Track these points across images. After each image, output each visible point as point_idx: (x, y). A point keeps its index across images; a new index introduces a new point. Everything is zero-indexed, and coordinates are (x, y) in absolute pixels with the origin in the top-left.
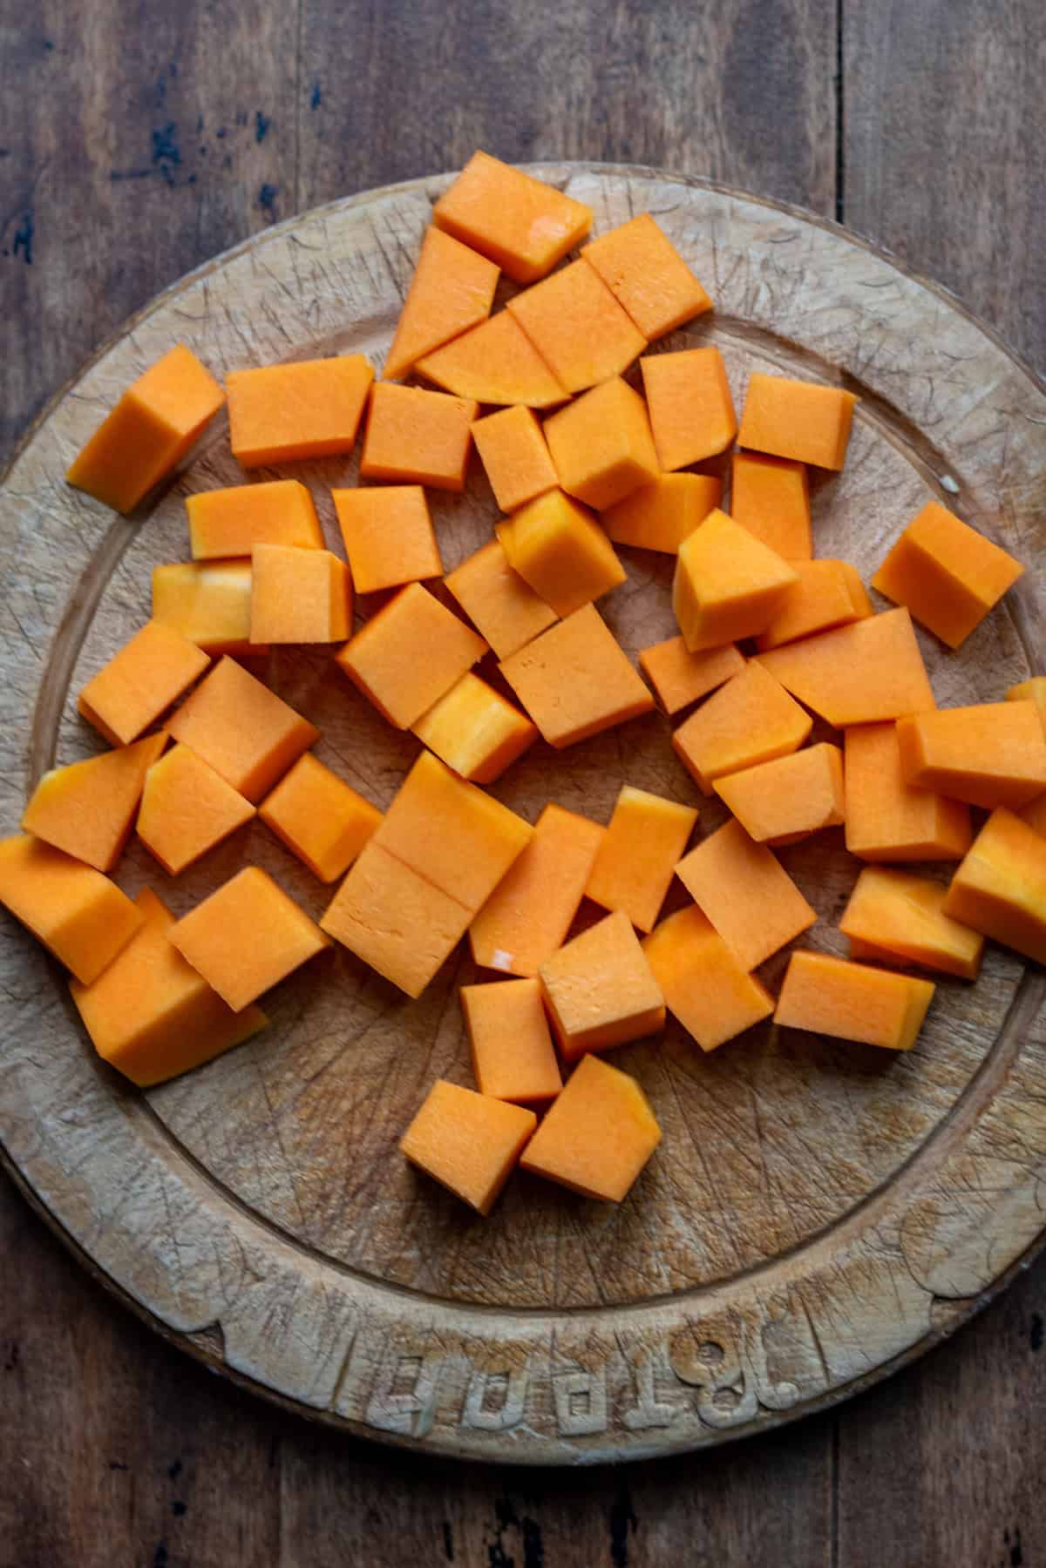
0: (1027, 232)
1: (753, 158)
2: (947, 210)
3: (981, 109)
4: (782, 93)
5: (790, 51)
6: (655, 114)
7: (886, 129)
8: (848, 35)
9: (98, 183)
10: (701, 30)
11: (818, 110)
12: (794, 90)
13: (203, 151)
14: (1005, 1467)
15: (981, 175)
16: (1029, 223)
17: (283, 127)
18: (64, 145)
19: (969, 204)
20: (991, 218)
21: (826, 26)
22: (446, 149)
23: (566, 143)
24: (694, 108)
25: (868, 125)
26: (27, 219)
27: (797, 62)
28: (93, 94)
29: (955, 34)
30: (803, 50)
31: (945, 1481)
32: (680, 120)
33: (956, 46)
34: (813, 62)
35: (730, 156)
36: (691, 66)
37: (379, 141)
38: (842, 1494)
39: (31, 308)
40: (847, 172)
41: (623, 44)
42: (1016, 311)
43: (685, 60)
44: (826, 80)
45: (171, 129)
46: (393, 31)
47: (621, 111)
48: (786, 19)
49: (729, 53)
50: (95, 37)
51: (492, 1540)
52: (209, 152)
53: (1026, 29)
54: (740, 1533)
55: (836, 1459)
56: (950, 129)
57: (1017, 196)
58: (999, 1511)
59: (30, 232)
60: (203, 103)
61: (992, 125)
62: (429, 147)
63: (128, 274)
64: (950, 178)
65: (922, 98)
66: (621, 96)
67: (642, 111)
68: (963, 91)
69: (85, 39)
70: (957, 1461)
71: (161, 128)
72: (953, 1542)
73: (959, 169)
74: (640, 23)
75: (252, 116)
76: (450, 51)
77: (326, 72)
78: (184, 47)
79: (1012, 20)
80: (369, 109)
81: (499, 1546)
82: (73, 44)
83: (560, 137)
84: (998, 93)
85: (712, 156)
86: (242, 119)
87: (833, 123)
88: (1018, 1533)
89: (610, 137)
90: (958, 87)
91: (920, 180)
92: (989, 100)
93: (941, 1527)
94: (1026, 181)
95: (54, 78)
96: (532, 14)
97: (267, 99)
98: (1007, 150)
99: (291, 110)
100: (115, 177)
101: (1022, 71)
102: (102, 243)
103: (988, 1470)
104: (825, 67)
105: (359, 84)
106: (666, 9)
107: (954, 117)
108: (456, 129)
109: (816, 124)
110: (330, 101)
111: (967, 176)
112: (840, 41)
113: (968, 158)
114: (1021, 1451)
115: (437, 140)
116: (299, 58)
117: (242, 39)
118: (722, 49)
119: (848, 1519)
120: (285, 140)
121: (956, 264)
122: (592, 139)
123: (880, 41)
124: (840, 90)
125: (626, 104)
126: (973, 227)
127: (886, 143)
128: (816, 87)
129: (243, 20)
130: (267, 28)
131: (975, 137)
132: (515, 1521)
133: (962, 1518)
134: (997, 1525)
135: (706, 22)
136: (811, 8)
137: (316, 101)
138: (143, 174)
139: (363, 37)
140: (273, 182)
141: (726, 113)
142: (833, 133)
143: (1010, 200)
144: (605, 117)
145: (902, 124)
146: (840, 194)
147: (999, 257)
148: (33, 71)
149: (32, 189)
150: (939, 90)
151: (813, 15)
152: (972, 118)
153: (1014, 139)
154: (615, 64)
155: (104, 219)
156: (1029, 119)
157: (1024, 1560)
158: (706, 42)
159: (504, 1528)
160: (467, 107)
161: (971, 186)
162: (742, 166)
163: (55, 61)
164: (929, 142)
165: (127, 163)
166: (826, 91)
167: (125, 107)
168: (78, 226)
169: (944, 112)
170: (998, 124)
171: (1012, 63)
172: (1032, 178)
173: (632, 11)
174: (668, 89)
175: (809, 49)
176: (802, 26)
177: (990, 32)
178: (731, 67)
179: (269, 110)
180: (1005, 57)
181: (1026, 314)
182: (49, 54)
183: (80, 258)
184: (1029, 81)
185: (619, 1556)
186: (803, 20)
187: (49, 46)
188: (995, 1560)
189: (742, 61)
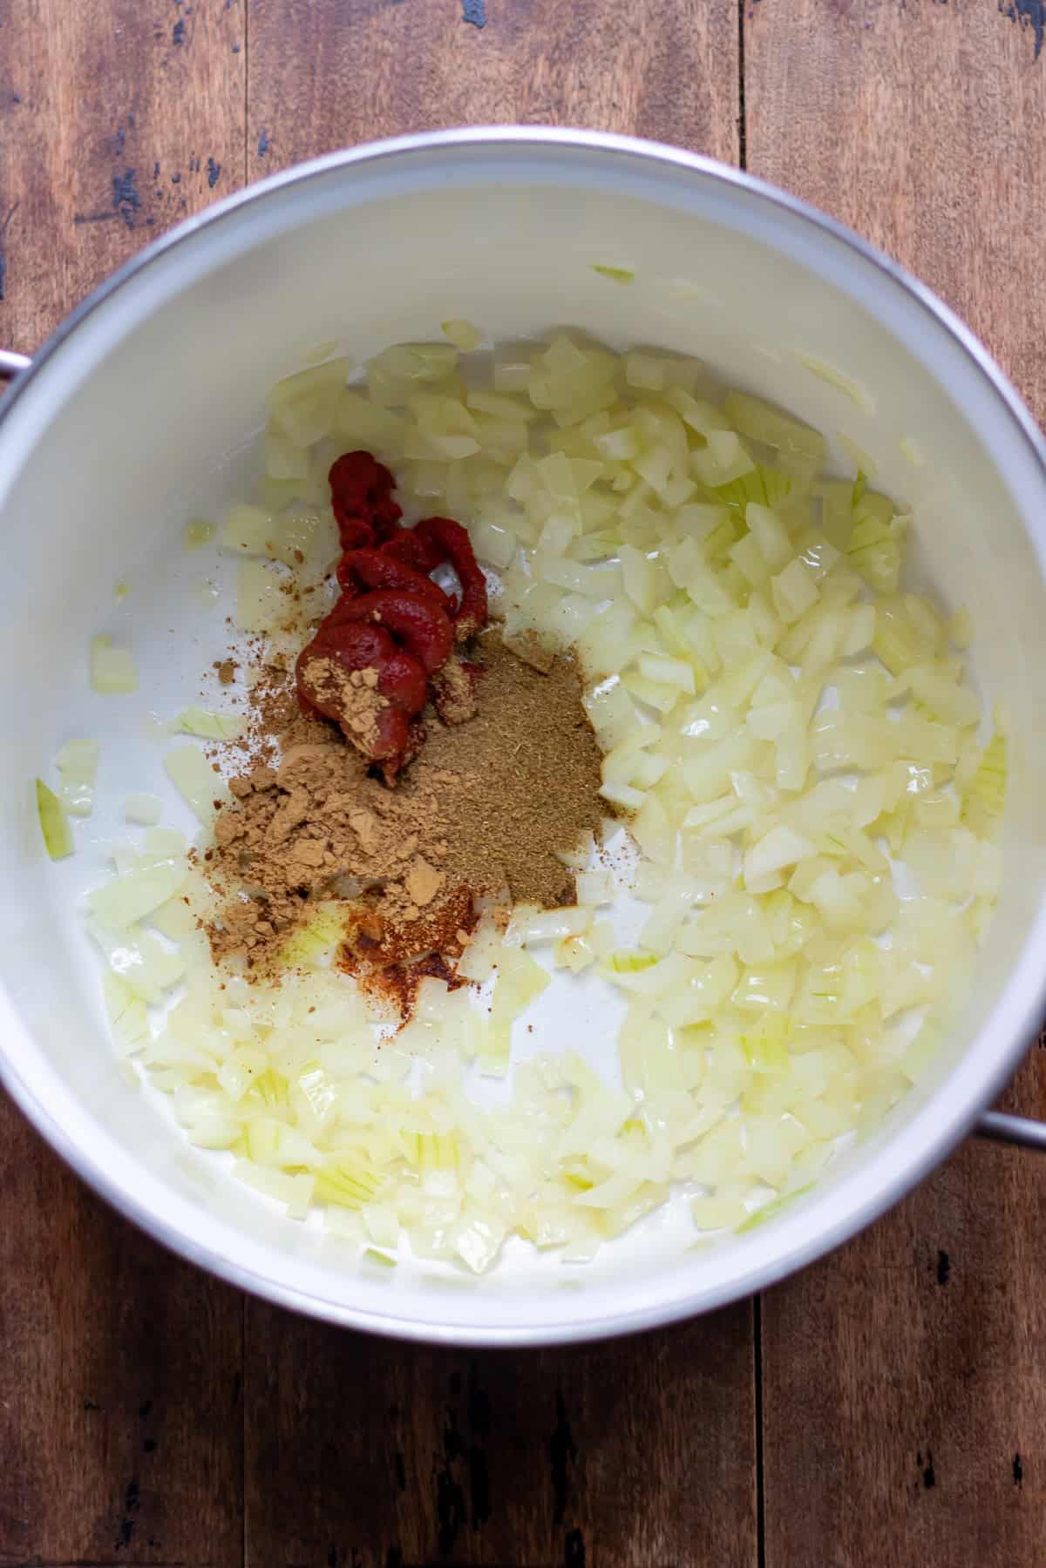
0: (916, 258)
3: (872, 146)
4: (689, 135)
5: (697, 97)
7: (785, 166)
8: (750, 81)
9: (63, 225)
10: (614, 78)
11: (723, 149)
12: (700, 132)
13: (160, 194)
14: (917, 1393)
15: (872, 205)
17: (233, 171)
18: (32, 190)
19: (863, 232)
21: (728, 73)
25: (769, 164)
27: (703, 107)
28: (58, 143)
29: (848, 78)
30: (708, 95)
31: (860, 1408)
33: (848, 89)
34: (717, 105)
36: (606, 112)
38: (765, 1421)
41: (543, 93)
43: (601, 107)
44: (729, 122)
45: (130, 175)
46: (333, 82)
48: (692, 67)
49: (640, 100)
50: (58, 92)
51: (441, 1468)
52: (166, 196)
53: (912, 71)
54: (672, 1458)
56: (843, 166)
57: (906, 225)
58: (913, 1435)
60: (159, 151)
61: (882, 160)
64: (845, 209)
65: (818, 136)
68: (855, 130)
69: (50, 93)
70: (872, 1389)
71: (121, 175)
72: (870, 1465)
73: (853, 202)
74: (559, 73)
75: (204, 163)
76: (385, 100)
77: (272, 120)
78: (141, 101)
79: (899, 65)
81: (447, 1475)
82: (38, 98)
84: (887, 132)
86: (194, 166)
88: (930, 1456)
90: (850, 127)
92: (879, 137)
93: (858, 1452)
94: (914, 211)
95: (22, 129)
96: (460, 66)
97: (218, 147)
98: (897, 184)
99: (240, 157)
100: (79, 219)
101: (909, 110)
102: (68, 281)
103: (901, 1398)
104: (728, 111)
105: (303, 133)
106: (583, 60)
107: (847, 154)
110: (275, 148)
111: (860, 207)
112: (742, 86)
113: (860, 190)
114: (931, 1379)
116: (247, 109)
117: (194, 89)
118: (635, 95)
119: (771, 1444)
123: (779, 86)
124: (742, 131)
128: (721, 129)
129: (194, 74)
130: (217, 79)
131: (867, 172)
132: (462, 1452)
133: (878, 1443)
134: (911, 1449)
135: (619, 72)
136: (714, 56)
137: (263, 149)
138: (105, 216)
139: (304, 88)
143: (899, 229)
145: (799, 161)
148: (1, 123)
149: (3, 231)
150: (833, 130)
151: (717, 62)
152: (864, 155)
153: (903, 173)
154: (536, 111)
155: (69, 258)
156: (916, 154)
157: (937, 1482)
158: (619, 90)
159: (452, 1457)
161: (864, 216)
163: (22, 113)
164: (824, 177)
165: (90, 205)
166: (729, 133)
167: (87, 155)
168: (45, 266)
169: (838, 150)
170: (888, 161)
171: (900, 104)
172: (920, 210)
173: (552, 63)
175: (713, 92)
176: (707, 73)
177: (879, 76)
178: (644, 112)
179: (218, 159)
180: (894, 99)
182: (16, 108)
183: (48, 293)
184: (916, 119)
185: (561, 1483)
186: (708, 68)
187: (16, 100)
188: (909, 1482)
189: (652, 107)
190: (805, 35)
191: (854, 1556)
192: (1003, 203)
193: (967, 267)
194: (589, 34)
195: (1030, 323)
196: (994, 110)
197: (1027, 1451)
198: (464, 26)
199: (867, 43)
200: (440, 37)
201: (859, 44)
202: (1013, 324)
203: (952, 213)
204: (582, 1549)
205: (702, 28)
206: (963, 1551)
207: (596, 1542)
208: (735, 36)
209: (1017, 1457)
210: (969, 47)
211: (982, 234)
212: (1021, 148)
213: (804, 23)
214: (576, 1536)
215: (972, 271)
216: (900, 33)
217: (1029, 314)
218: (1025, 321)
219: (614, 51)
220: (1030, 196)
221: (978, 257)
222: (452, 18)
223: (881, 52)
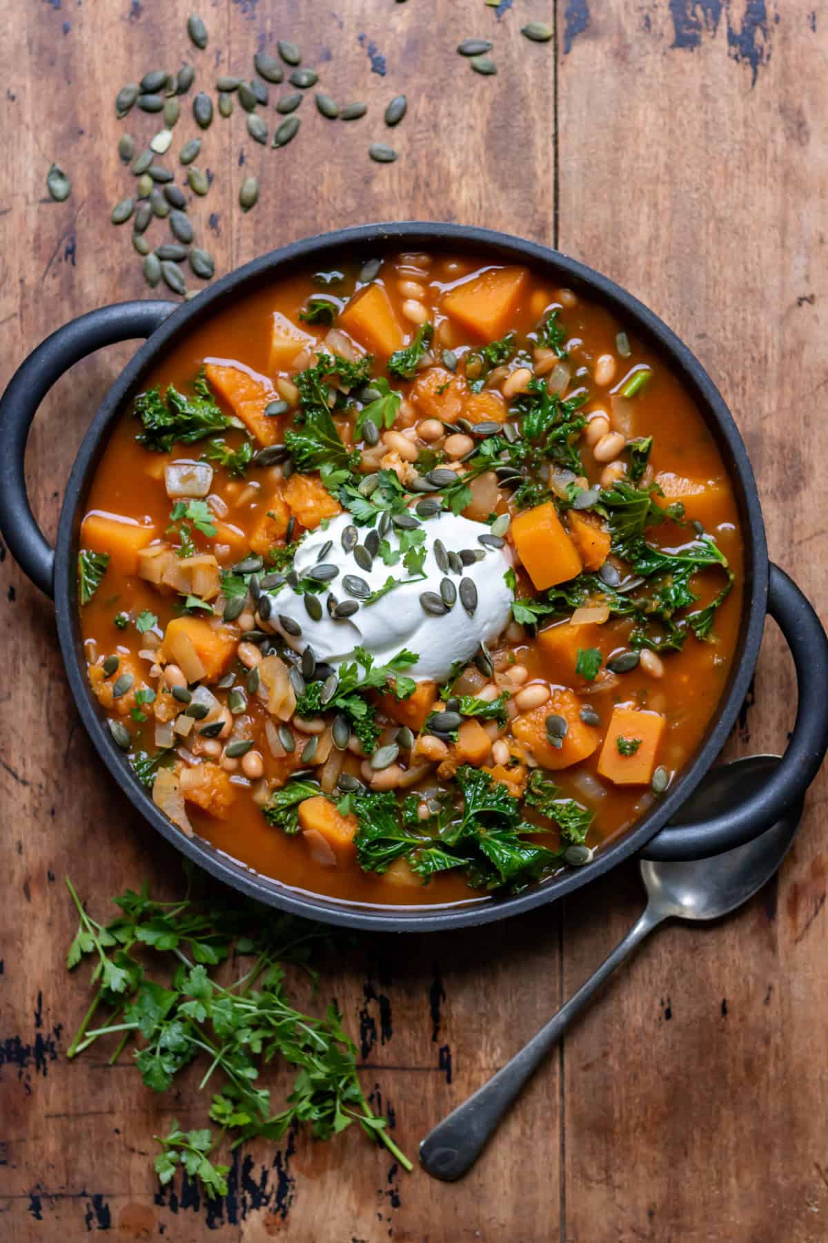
0: (671, 226)
1: (504, 187)
2: (622, 214)
3: (642, 151)
4: (521, 146)
5: (525, 120)
6: (445, 161)
7: (584, 165)
8: (560, 109)
10: (471, 109)
11: (543, 156)
12: (528, 144)
15: (642, 192)
16: (672, 220)
17: (222, 177)
18: (92, 193)
19: (635, 210)
20: (649, 217)
21: (547, 103)
22: (319, 188)
23: (391, 181)
24: (467, 156)
25: (574, 165)
26: (72, 239)
27: (529, 127)
28: (108, 161)
29: (626, 105)
30: (533, 119)
32: (459, 165)
33: (626, 112)
34: (539, 126)
35: (490, 186)
36: (465, 131)
37: (279, 184)
39: (76, 292)
40: (561, 193)
41: (424, 119)
42: (664, 276)
43: (462, 128)
44: (547, 137)
47: (424, 161)
48: (523, 100)
49: (488, 122)
50: (107, 127)
51: (361, 1008)
53: (670, 99)
54: (506, 1002)
55: (561, 959)
56: (624, 164)
57: (664, 204)
58: (658, 987)
59: (74, 246)
60: (174, 165)
61: (649, 160)
62: (309, 187)
63: (133, 271)
64: (624, 194)
65: (606, 145)
66: (423, 152)
67: (437, 161)
68: (631, 140)
69: (103, 127)
73: (629, 189)
74: (435, 106)
75: (204, 172)
77: (247, 142)
79: (661, 95)
80: (273, 165)
81: (365, 1011)
82: (96, 131)
83: (387, 178)
84: (653, 140)
85: (479, 186)
87: (552, 164)
88: (669, 1000)
89: (417, 178)
90: (628, 138)
91: (605, 196)
92: (647, 145)
94: (670, 195)
95: (85, 153)
97: (213, 162)
98: (658, 177)
99: (227, 167)
102: (117, 252)
104: (546, 128)
106: (450, 96)
107: (626, 157)
108: (325, 175)
109: (542, 164)
110: (249, 161)
111: (634, 193)
112: (556, 112)
113: (634, 182)
114: (671, 952)
115: (314, 182)
116: (230, 135)
118: (484, 120)
120: (224, 186)
121: (627, 248)
122: (407, 176)
123: (580, 111)
124: (556, 142)
125: (427, 156)
126: (638, 224)
127: (585, 175)
128: (542, 141)
131: (638, 168)
132: (375, 997)
134: (657, 995)
135: (474, 104)
136: (537, 92)
137: (241, 160)
139: (268, 120)
140: (217, 211)
141: (487, 159)
142: (552, 170)
143: (660, 207)
144: (414, 164)
145: (594, 162)
146: (556, 207)
147: (653, 243)
148: (73, 148)
149: (75, 221)
150: (617, 140)
151: (540, 97)
152: (637, 157)
153: (662, 170)
154: (420, 132)
156: (672, 156)
157: (673, 1016)
159: (368, 1001)
160: (331, 161)
161: (636, 199)
162: (497, 192)
163: (85, 141)
164: (610, 173)
166: (547, 144)
168: (102, 243)
169: (619, 154)
170: (653, 160)
171: (661, 121)
172: (673, 193)
173: (430, 98)
174: (453, 147)
175: (537, 117)
176: (533, 104)
177: (647, 103)
178: (490, 131)
179: (213, 169)
180: (657, 118)
181: (670, 276)
182: (82, 138)
183: (104, 262)
184: (671, 131)
185: (436, 1017)
186: (533, 100)
187: (81, 133)
188: (655, 1016)
189: (497, 127)
190: (597, 76)
191: (620, 1063)
192: (729, 187)
193: (703, 233)
194: (454, 78)
195: (746, 269)
196: (724, 124)
197: (730, 997)
198: (373, 75)
199: (640, 80)
200: (356, 84)
201: (634, 80)
202: (735, 269)
203: (695, 196)
204: (449, 1057)
205: (529, 73)
206: (688, 1059)
207: (458, 1052)
208: (551, 78)
209: (724, 1002)
210: (708, 82)
211: (714, 209)
212: (741, 150)
213: (598, 67)
214: (447, 1049)
215: (707, 233)
216: (661, 73)
217: (745, 263)
218: (741, 268)
219: (471, 91)
220: (747, 183)
221: (712, 225)
222: (364, 70)
223: (649, 87)
